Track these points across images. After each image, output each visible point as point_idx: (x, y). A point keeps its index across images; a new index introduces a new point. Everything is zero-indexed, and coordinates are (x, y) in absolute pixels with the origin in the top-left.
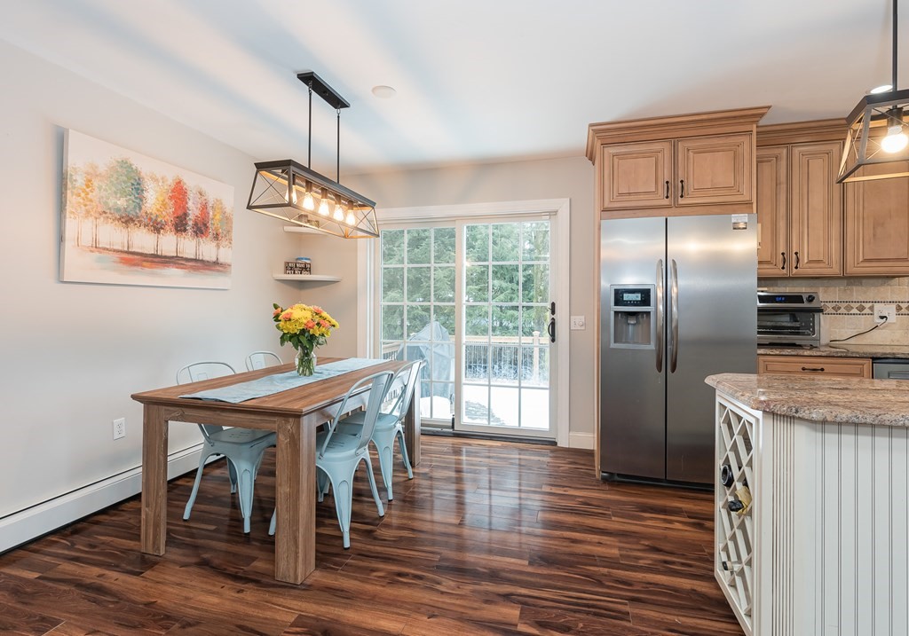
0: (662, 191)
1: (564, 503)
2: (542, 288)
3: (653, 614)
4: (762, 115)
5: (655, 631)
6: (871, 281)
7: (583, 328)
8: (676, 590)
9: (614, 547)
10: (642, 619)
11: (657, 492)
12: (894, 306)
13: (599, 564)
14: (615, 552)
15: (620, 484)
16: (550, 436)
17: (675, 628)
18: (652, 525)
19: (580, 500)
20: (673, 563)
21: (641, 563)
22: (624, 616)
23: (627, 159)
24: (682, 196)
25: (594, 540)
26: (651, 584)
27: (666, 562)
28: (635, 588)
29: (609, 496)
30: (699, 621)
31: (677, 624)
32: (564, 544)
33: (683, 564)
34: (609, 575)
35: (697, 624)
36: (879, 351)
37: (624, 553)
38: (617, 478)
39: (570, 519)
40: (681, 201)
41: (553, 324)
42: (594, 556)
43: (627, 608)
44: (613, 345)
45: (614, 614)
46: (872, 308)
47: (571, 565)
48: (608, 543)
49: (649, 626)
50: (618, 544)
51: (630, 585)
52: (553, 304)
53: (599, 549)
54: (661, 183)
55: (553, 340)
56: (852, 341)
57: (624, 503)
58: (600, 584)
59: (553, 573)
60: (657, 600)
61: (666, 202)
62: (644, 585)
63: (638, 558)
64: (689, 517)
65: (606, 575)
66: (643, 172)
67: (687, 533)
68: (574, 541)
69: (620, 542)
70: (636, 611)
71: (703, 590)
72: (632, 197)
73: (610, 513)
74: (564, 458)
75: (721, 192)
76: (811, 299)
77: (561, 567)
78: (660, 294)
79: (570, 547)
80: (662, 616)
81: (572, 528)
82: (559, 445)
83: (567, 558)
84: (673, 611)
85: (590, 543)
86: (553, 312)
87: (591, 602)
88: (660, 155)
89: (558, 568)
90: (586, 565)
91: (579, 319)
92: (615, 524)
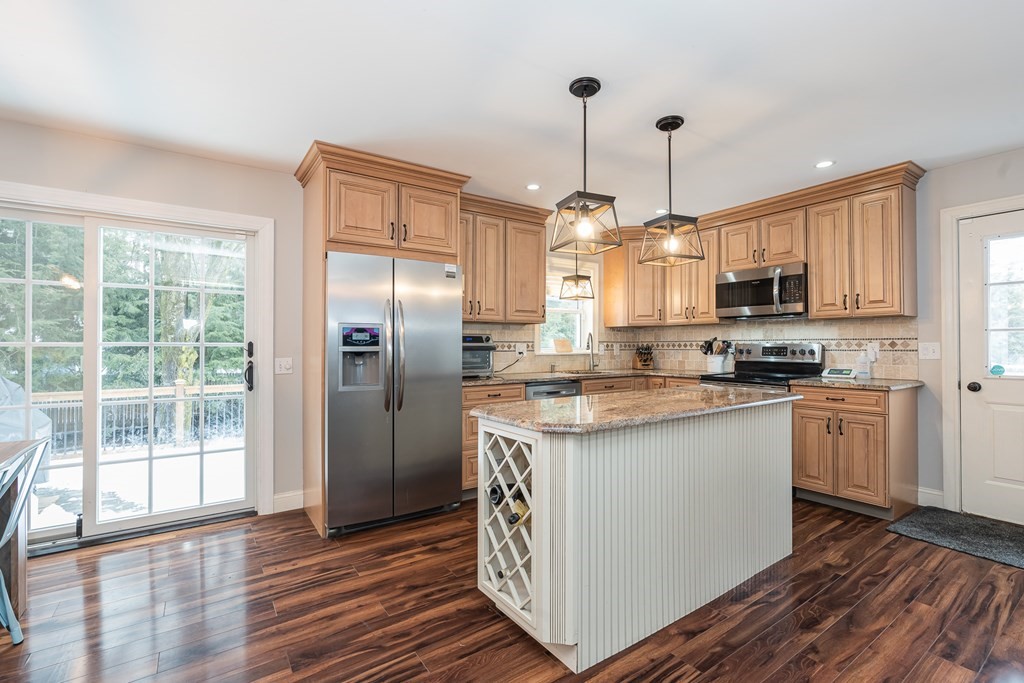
0: (388, 232)
1: (300, 579)
2: (173, 324)
3: (440, 651)
4: (464, 182)
5: (449, 666)
6: (515, 327)
7: (290, 371)
8: (446, 617)
9: (376, 603)
10: (434, 662)
11: (388, 532)
12: (525, 345)
13: (370, 629)
14: (380, 608)
15: (349, 536)
16: (247, 506)
17: (463, 653)
18: (398, 565)
19: (317, 568)
20: (432, 594)
21: (407, 607)
22: (418, 669)
23: (353, 190)
24: (405, 240)
25: (352, 606)
26: (424, 623)
27: (427, 596)
28: (414, 635)
29: (344, 553)
30: (476, 636)
31: (463, 648)
32: (324, 625)
33: (441, 591)
34: (385, 635)
35: (477, 638)
36: (529, 377)
37: (387, 605)
38: (344, 531)
39: (315, 595)
40: (404, 245)
41: (250, 369)
42: (361, 623)
43: (418, 659)
44: (341, 388)
45: (408, 672)
46: (515, 346)
47: (343, 645)
48: (368, 602)
49: (444, 664)
50: (377, 599)
51: (408, 634)
52: (251, 345)
53: (362, 613)
54: (387, 224)
55: (251, 388)
56: (504, 372)
57: (363, 554)
58: (382, 649)
59: (326, 665)
60: (438, 636)
61: (391, 243)
62: (421, 628)
63: (402, 604)
64: (424, 545)
65: (381, 638)
66: (371, 208)
67: (429, 561)
68: (332, 617)
69: (378, 595)
70: (427, 657)
71: (466, 605)
72: (359, 232)
73: (354, 570)
74: (275, 528)
75: (436, 242)
76: (488, 339)
77: (332, 654)
78: (389, 334)
79: (332, 625)
80: (448, 648)
81: (322, 604)
82: (260, 514)
83: (333, 640)
84: (455, 638)
85: (350, 611)
86: (251, 354)
87: (383, 674)
88: (386, 195)
89: (331, 657)
90: (357, 637)
91: (285, 362)
92: (365, 579)
